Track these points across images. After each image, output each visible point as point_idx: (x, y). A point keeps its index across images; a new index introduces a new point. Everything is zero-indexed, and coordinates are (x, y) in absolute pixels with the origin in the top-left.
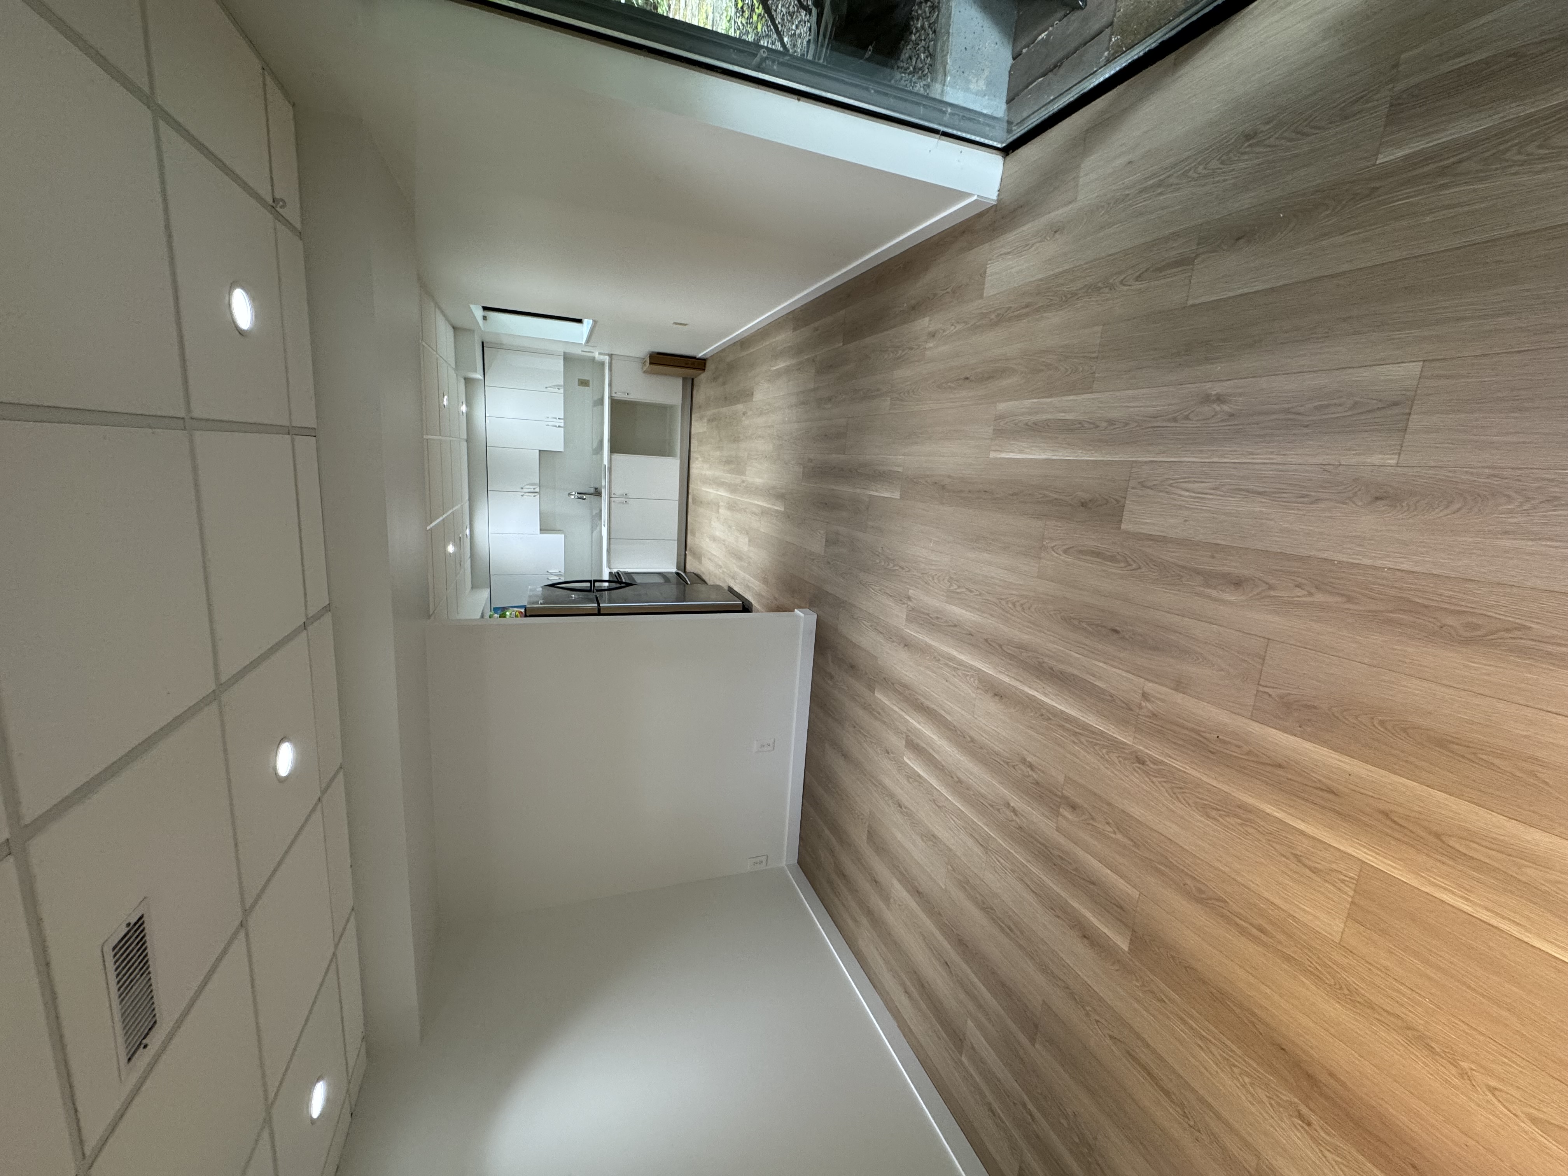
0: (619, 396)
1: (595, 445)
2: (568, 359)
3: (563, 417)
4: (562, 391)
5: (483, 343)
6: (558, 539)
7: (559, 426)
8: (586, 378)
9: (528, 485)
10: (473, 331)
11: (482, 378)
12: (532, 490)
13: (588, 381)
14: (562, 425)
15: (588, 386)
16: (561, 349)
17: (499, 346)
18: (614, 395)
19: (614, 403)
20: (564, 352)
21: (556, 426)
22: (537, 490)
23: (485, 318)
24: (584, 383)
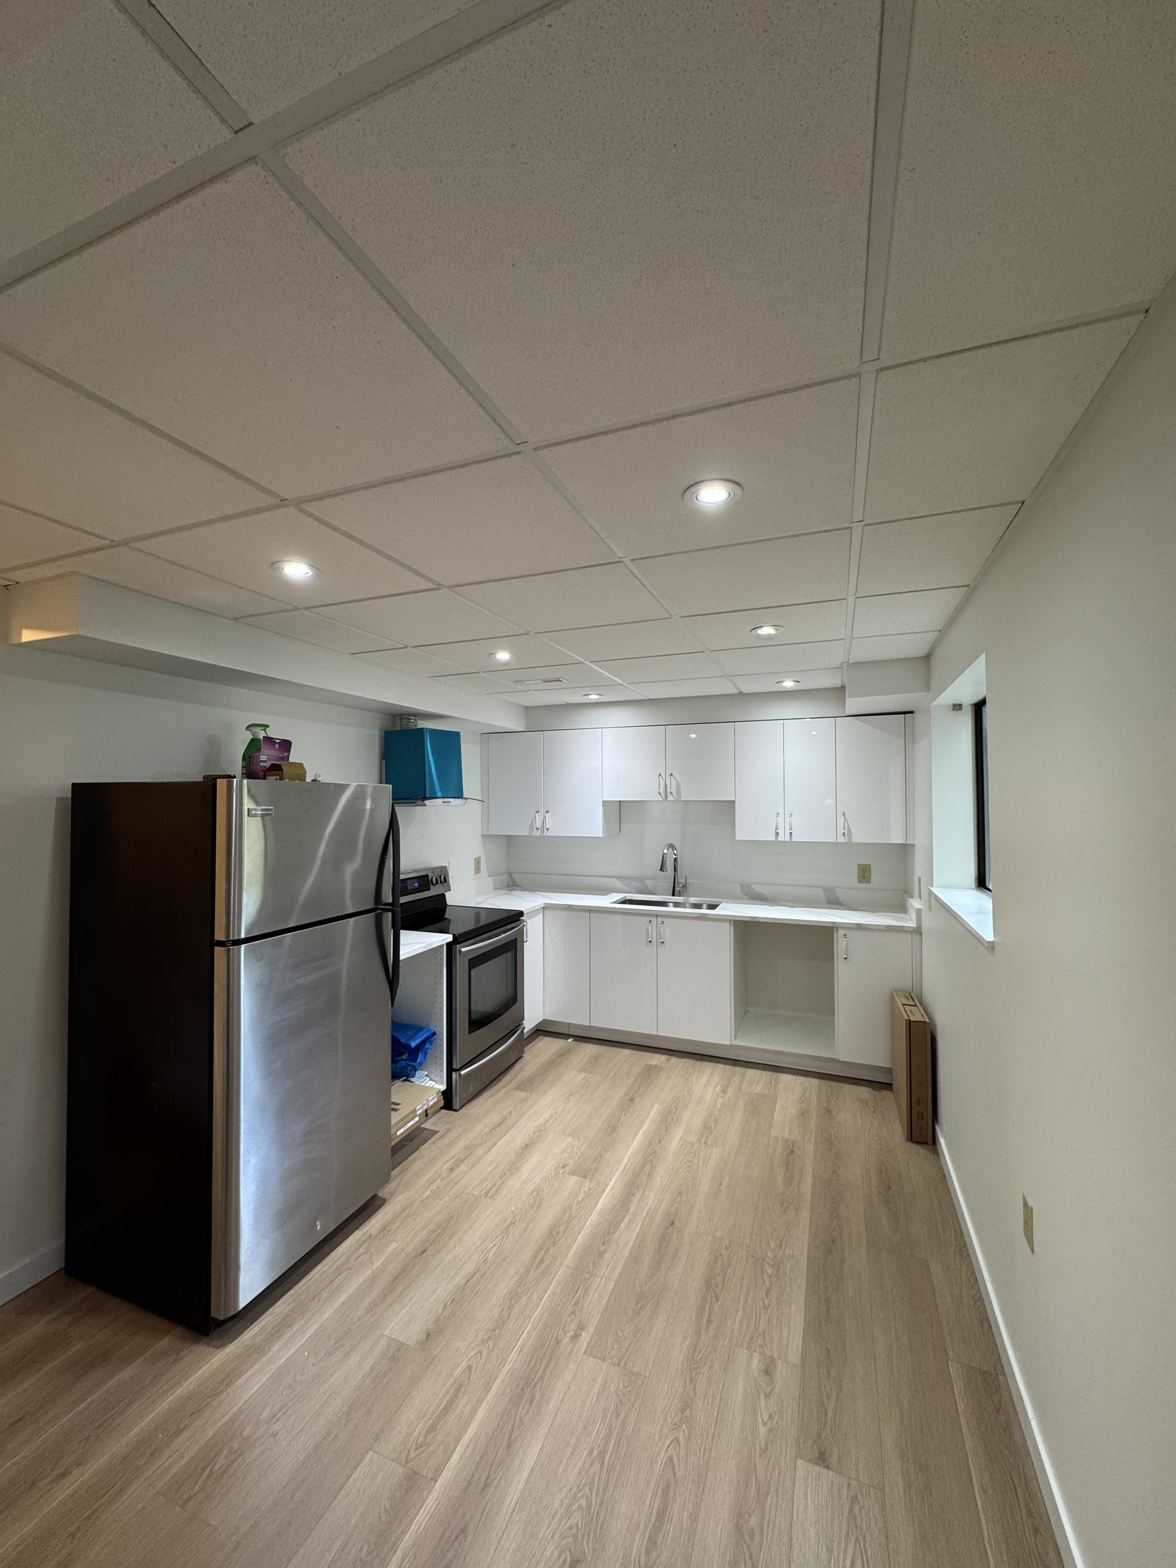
0: (840, 943)
1: (757, 888)
2: (905, 851)
3: (794, 840)
4: (841, 839)
5: (912, 712)
6: (598, 830)
7: (777, 834)
8: (873, 878)
9: (678, 783)
10: (928, 689)
11: (848, 713)
12: (669, 791)
13: (869, 882)
14: (781, 838)
15: (859, 881)
16: (919, 841)
17: (909, 738)
18: (841, 932)
19: (827, 932)
20: (913, 845)
21: (777, 829)
22: (670, 798)
23: (958, 707)
24: (864, 874)
